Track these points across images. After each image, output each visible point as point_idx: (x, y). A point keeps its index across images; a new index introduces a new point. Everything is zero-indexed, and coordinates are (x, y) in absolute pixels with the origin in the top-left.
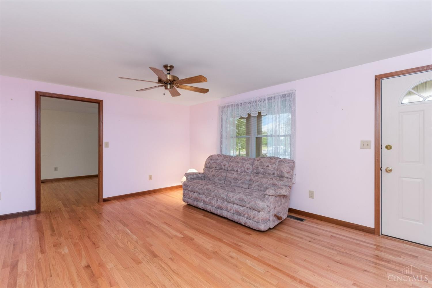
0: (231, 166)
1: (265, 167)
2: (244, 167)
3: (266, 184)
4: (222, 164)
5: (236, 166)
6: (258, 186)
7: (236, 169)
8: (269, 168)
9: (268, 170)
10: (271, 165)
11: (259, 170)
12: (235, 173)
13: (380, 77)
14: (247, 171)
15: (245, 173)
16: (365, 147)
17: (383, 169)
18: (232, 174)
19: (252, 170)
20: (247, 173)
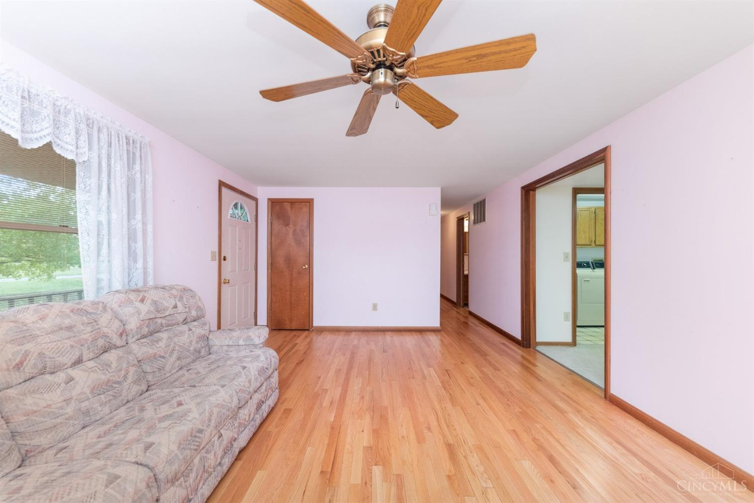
0: (33, 356)
2: (105, 336)
7: (67, 358)
8: (177, 311)
9: (176, 315)
10: (179, 301)
11: (156, 322)
12: (75, 373)
13: (222, 184)
14: (119, 342)
15: (116, 352)
16: (213, 259)
17: (222, 281)
18: (67, 384)
19: (127, 335)
20: (121, 349)
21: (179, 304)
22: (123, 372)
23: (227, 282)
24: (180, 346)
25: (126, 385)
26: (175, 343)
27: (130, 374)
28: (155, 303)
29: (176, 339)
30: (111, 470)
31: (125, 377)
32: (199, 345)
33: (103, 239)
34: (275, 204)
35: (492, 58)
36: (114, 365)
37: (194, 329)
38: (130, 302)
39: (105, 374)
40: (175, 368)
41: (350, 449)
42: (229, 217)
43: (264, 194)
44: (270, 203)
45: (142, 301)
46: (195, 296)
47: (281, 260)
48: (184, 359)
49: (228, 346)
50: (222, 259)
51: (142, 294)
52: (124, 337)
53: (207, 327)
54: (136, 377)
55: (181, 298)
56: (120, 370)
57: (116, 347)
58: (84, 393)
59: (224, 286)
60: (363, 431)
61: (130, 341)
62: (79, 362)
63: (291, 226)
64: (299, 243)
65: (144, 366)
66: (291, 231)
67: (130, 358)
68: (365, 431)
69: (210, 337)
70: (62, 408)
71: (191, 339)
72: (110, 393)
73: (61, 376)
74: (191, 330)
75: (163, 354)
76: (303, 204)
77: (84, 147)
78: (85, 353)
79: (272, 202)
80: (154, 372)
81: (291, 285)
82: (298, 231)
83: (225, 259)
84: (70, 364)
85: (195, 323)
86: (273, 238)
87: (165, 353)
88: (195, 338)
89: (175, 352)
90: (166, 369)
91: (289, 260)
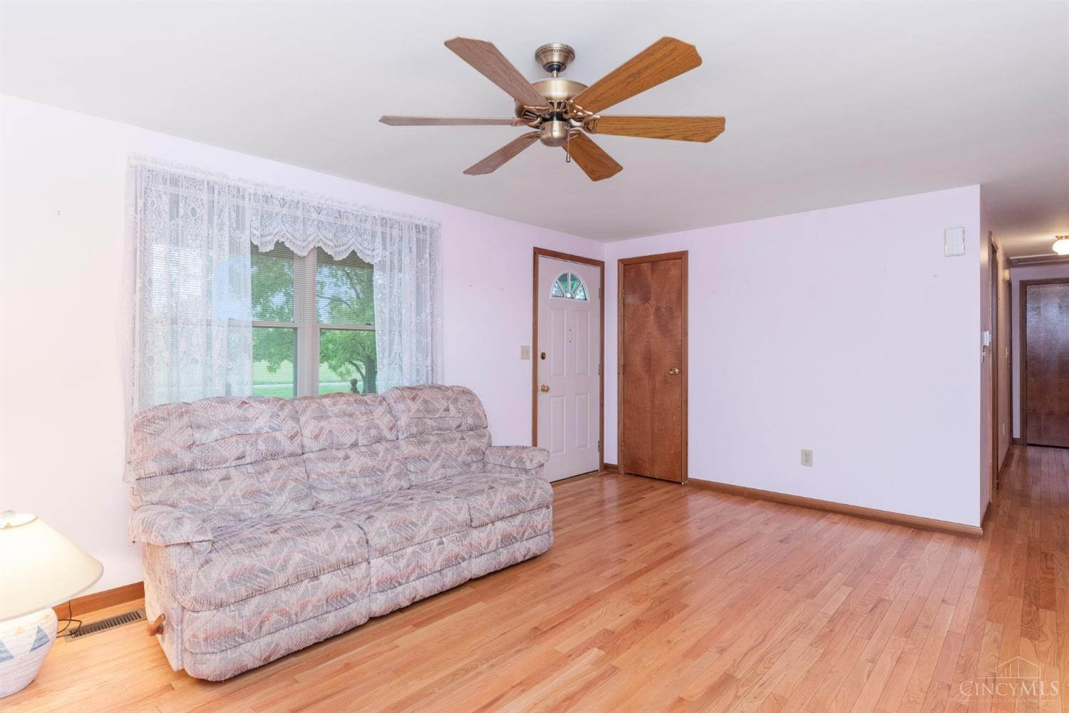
0: (326, 432)
1: (441, 413)
2: (377, 427)
3: (459, 454)
4: (277, 434)
5: (348, 428)
6: (443, 466)
7: (348, 440)
8: (449, 414)
9: (448, 419)
10: (452, 404)
11: (426, 423)
12: (352, 453)
13: (538, 252)
14: (389, 436)
15: (386, 444)
16: (524, 357)
17: (540, 388)
18: (345, 459)
19: (398, 431)
20: (390, 443)
21: (452, 407)
22: (387, 464)
23: (546, 390)
24: (446, 454)
25: (387, 475)
26: (441, 450)
27: (393, 468)
28: (426, 402)
29: (444, 446)
30: (340, 522)
31: (388, 468)
32: (469, 458)
33: (394, 335)
34: (629, 266)
35: (649, 71)
36: (380, 455)
37: (467, 439)
38: (403, 398)
39: (372, 461)
40: (438, 475)
41: (585, 624)
42: (550, 297)
43: (612, 253)
44: (622, 266)
45: (413, 399)
46: (474, 400)
47: (637, 360)
48: (449, 468)
49: (501, 466)
50: (537, 356)
51: (415, 392)
52: (394, 432)
53: (485, 440)
54: (397, 471)
55: (456, 400)
56: (385, 461)
57: (387, 441)
58: (354, 471)
59: (541, 395)
60: (621, 615)
61: (400, 438)
62: (354, 445)
63: (653, 302)
64: (665, 330)
65: (408, 465)
66: (652, 311)
67: (397, 453)
68: (623, 617)
69: (486, 453)
70: (338, 477)
71: (461, 449)
72: (374, 478)
73: (341, 454)
74: (464, 439)
75: (427, 457)
76: (671, 262)
77: (379, 248)
78: (360, 438)
79: (625, 265)
80: (416, 473)
81: (653, 401)
82: (663, 310)
83: (543, 357)
84: (349, 444)
85: (471, 433)
86: (626, 324)
87: (430, 456)
88: (466, 449)
89: (441, 458)
90: (428, 473)
91: (650, 360)
